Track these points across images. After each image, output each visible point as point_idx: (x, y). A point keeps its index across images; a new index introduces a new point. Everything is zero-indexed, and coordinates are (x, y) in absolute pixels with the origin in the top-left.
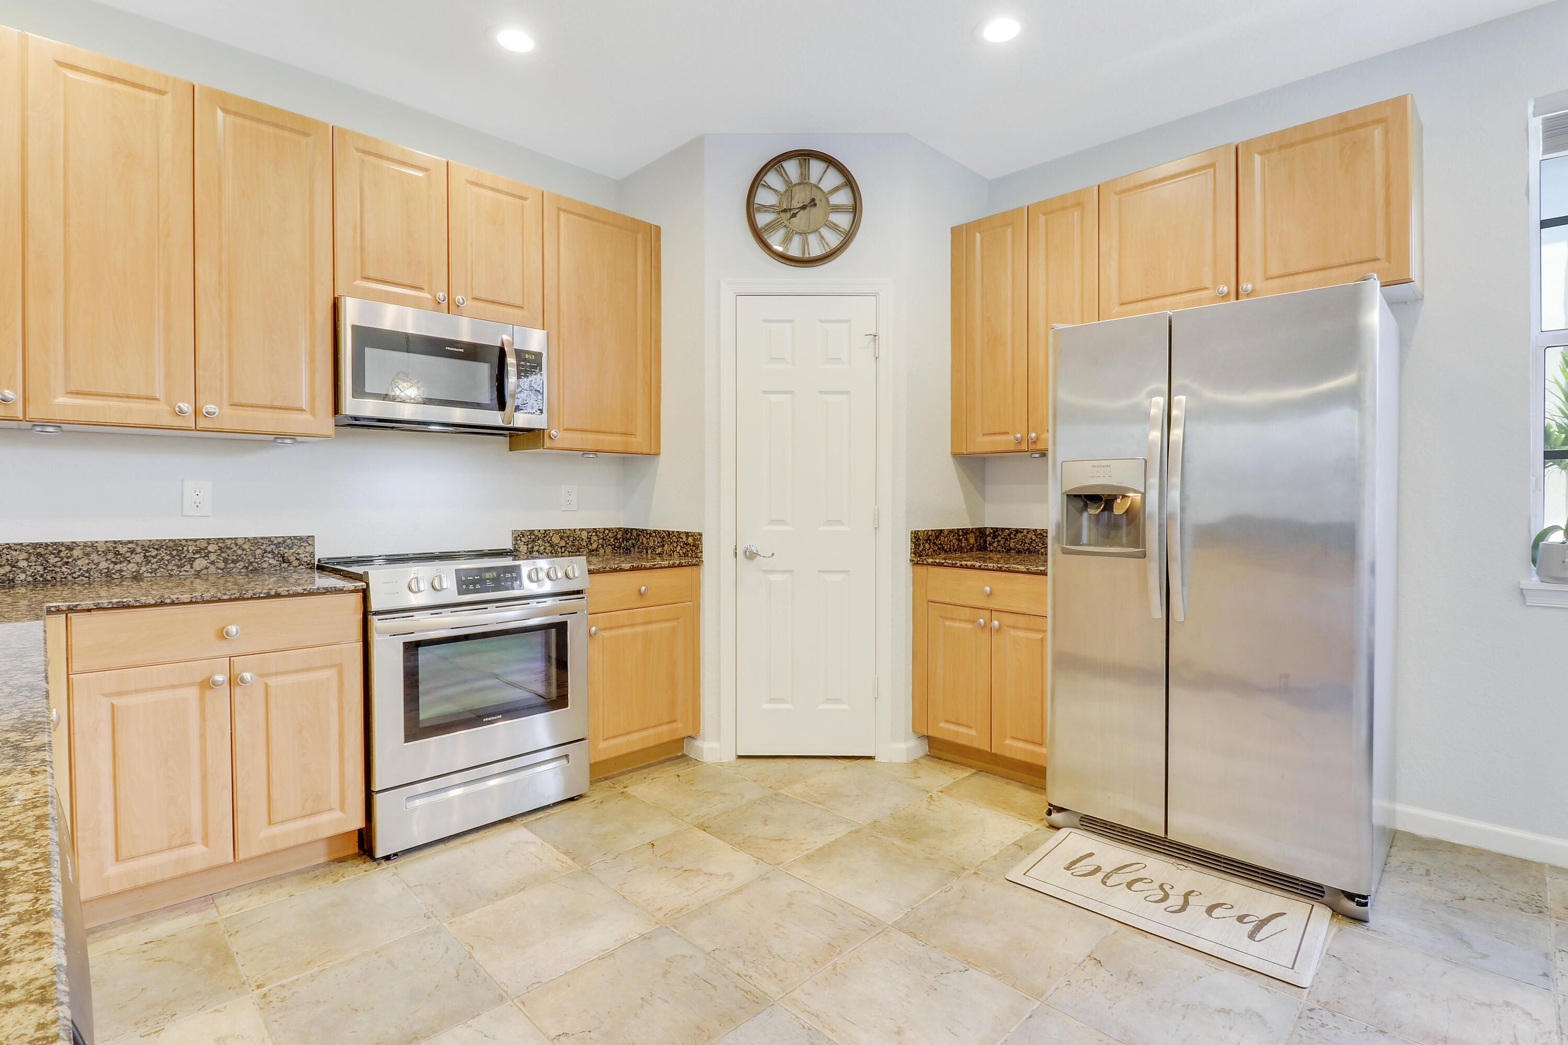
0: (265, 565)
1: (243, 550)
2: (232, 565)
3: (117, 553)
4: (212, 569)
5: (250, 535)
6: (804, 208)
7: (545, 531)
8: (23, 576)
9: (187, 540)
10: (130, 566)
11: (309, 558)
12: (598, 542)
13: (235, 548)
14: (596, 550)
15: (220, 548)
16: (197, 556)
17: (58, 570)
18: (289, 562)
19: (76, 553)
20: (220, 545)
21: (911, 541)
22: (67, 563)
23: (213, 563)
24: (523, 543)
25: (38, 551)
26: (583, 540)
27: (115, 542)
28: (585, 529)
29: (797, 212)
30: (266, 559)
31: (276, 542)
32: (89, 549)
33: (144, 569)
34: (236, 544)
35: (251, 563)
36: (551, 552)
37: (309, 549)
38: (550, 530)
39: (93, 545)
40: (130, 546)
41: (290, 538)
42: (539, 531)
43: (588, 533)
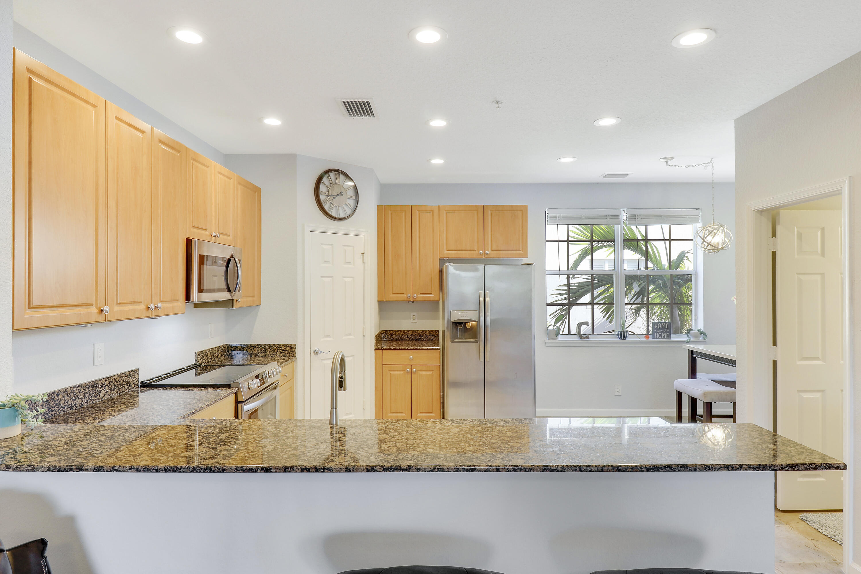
1: (118, 382)
2: (114, 392)
3: (75, 394)
4: (107, 396)
5: (120, 373)
6: (338, 195)
9: (98, 380)
10: (78, 400)
11: (138, 382)
13: (114, 382)
16: (102, 389)
17: (53, 409)
19: (60, 397)
20: (109, 380)
21: (375, 340)
22: (57, 404)
23: (107, 392)
27: (73, 387)
29: (336, 197)
31: (127, 375)
32: (64, 393)
33: (84, 401)
34: (114, 379)
35: (120, 389)
37: (137, 376)
39: (65, 391)
40: (79, 388)
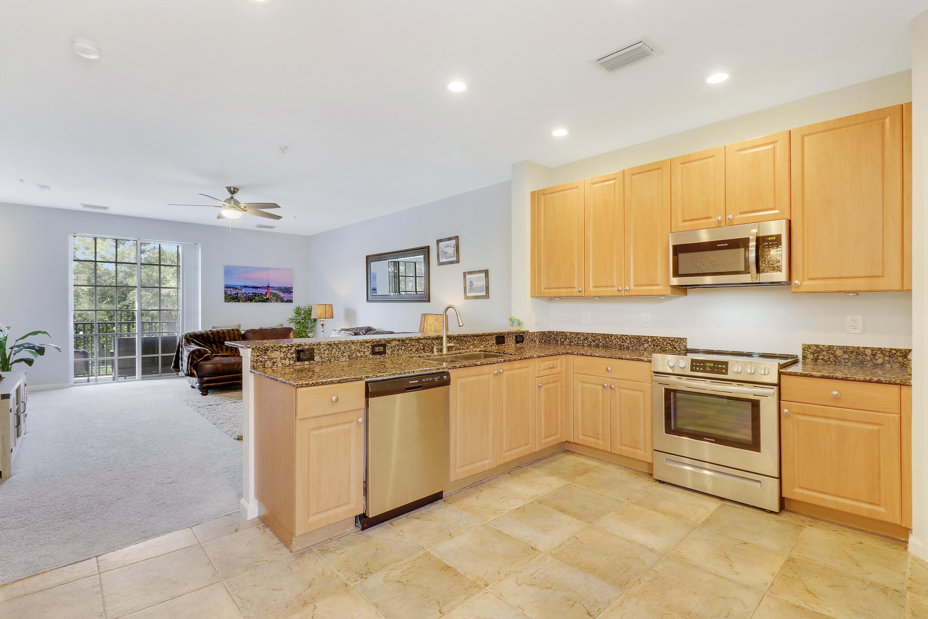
0: (667, 349)
1: (660, 342)
2: (656, 347)
3: (623, 339)
4: (650, 348)
5: (662, 336)
7: (829, 346)
8: (601, 344)
9: (642, 336)
10: (626, 344)
11: (684, 348)
12: (884, 359)
13: (657, 341)
14: (882, 364)
15: (652, 340)
16: (645, 342)
17: (609, 343)
18: (676, 348)
19: (613, 338)
22: (610, 341)
23: (650, 346)
24: (809, 353)
25: (605, 336)
26: (867, 355)
27: (622, 335)
28: (869, 348)
30: (667, 346)
31: (671, 339)
32: (616, 337)
33: (630, 345)
34: (657, 339)
35: (662, 347)
36: (835, 361)
37: (684, 343)
38: (834, 346)
39: (617, 336)
40: (626, 337)
41: (676, 338)
42: (824, 346)
43: (872, 351)
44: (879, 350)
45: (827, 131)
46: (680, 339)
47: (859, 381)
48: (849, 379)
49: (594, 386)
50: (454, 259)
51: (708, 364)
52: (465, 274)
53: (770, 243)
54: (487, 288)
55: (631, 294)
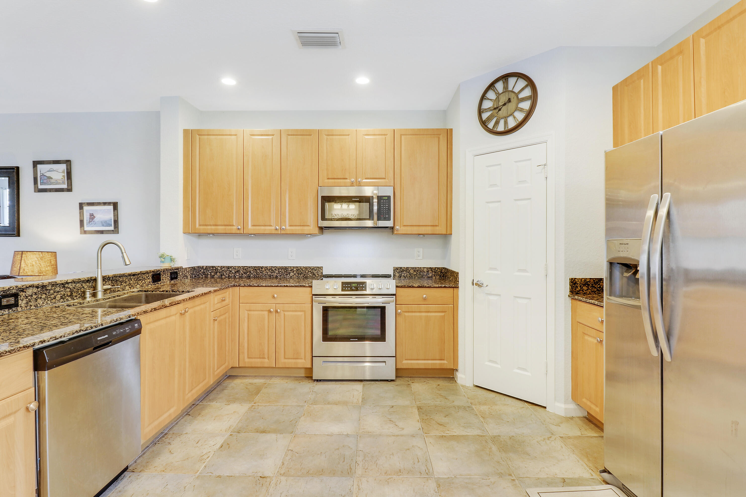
0: (309, 276)
1: (303, 270)
2: (300, 275)
3: (272, 270)
4: (295, 276)
5: (305, 266)
6: (505, 104)
7: (407, 268)
8: (252, 275)
9: (288, 267)
10: (275, 274)
11: (321, 274)
12: (432, 274)
13: (301, 270)
14: (431, 277)
15: (297, 270)
16: (291, 272)
17: (259, 274)
18: (315, 275)
19: (263, 269)
20: (297, 268)
21: (569, 284)
22: (261, 272)
23: (295, 274)
24: (397, 272)
25: (256, 269)
26: (425, 272)
27: (272, 267)
28: (426, 268)
29: (501, 108)
30: (309, 274)
31: (312, 268)
32: (266, 269)
33: (278, 275)
34: (301, 269)
35: (305, 275)
36: (410, 277)
37: (321, 271)
38: (409, 267)
39: (267, 267)
40: (275, 268)
41: (316, 267)
42: (404, 268)
43: (427, 269)
44: (430, 269)
45: (413, 135)
46: (318, 268)
47: (436, 287)
48: (432, 287)
49: (260, 312)
50: (65, 186)
51: (353, 285)
52: (81, 206)
53: (384, 201)
54: (116, 222)
55: (286, 233)
